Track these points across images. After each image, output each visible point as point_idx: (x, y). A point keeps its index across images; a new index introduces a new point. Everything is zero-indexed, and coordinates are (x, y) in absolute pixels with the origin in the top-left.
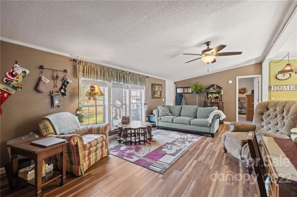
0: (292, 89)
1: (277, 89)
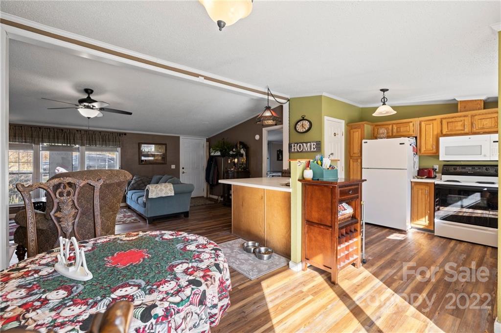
0: (312, 150)
1: (297, 149)
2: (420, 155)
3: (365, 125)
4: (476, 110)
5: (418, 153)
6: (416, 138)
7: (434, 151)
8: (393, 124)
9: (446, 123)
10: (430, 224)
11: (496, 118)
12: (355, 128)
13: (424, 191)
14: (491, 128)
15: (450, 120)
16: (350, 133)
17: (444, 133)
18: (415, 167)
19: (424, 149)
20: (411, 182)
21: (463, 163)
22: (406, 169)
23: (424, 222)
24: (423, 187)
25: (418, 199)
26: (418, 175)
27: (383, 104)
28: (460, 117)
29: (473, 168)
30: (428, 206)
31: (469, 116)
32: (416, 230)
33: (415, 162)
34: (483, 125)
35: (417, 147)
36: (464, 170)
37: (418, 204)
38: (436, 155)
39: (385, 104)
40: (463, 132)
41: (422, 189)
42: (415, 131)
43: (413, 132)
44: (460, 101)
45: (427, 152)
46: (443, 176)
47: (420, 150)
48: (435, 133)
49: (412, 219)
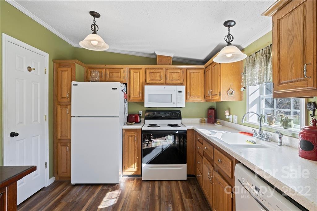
2: (129, 101)
3: (76, 64)
4: (168, 64)
5: (128, 99)
6: (126, 84)
7: (140, 98)
8: (106, 69)
9: (149, 73)
10: (138, 169)
11: (179, 73)
12: (64, 67)
13: (133, 137)
14: (176, 80)
15: (152, 71)
16: (57, 72)
17: (148, 82)
18: (126, 114)
19: (133, 96)
20: (123, 129)
21: (158, 109)
22: (118, 117)
23: (133, 169)
24: (133, 134)
25: (128, 147)
26: (127, 122)
27: (93, 33)
28: (158, 69)
29: (164, 113)
30: (136, 152)
31: (164, 69)
32: (127, 177)
33: (125, 108)
34: (172, 78)
35: (127, 93)
36: (159, 115)
37: (128, 151)
38: (142, 102)
39: (96, 33)
40: (160, 82)
41: (132, 136)
42: (125, 78)
43: (124, 79)
44: (158, 55)
45: (135, 99)
46: (145, 120)
47: (129, 97)
48: (141, 81)
49: (124, 168)
